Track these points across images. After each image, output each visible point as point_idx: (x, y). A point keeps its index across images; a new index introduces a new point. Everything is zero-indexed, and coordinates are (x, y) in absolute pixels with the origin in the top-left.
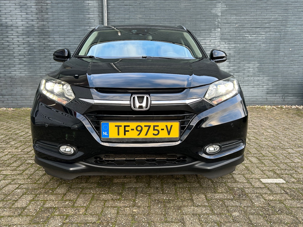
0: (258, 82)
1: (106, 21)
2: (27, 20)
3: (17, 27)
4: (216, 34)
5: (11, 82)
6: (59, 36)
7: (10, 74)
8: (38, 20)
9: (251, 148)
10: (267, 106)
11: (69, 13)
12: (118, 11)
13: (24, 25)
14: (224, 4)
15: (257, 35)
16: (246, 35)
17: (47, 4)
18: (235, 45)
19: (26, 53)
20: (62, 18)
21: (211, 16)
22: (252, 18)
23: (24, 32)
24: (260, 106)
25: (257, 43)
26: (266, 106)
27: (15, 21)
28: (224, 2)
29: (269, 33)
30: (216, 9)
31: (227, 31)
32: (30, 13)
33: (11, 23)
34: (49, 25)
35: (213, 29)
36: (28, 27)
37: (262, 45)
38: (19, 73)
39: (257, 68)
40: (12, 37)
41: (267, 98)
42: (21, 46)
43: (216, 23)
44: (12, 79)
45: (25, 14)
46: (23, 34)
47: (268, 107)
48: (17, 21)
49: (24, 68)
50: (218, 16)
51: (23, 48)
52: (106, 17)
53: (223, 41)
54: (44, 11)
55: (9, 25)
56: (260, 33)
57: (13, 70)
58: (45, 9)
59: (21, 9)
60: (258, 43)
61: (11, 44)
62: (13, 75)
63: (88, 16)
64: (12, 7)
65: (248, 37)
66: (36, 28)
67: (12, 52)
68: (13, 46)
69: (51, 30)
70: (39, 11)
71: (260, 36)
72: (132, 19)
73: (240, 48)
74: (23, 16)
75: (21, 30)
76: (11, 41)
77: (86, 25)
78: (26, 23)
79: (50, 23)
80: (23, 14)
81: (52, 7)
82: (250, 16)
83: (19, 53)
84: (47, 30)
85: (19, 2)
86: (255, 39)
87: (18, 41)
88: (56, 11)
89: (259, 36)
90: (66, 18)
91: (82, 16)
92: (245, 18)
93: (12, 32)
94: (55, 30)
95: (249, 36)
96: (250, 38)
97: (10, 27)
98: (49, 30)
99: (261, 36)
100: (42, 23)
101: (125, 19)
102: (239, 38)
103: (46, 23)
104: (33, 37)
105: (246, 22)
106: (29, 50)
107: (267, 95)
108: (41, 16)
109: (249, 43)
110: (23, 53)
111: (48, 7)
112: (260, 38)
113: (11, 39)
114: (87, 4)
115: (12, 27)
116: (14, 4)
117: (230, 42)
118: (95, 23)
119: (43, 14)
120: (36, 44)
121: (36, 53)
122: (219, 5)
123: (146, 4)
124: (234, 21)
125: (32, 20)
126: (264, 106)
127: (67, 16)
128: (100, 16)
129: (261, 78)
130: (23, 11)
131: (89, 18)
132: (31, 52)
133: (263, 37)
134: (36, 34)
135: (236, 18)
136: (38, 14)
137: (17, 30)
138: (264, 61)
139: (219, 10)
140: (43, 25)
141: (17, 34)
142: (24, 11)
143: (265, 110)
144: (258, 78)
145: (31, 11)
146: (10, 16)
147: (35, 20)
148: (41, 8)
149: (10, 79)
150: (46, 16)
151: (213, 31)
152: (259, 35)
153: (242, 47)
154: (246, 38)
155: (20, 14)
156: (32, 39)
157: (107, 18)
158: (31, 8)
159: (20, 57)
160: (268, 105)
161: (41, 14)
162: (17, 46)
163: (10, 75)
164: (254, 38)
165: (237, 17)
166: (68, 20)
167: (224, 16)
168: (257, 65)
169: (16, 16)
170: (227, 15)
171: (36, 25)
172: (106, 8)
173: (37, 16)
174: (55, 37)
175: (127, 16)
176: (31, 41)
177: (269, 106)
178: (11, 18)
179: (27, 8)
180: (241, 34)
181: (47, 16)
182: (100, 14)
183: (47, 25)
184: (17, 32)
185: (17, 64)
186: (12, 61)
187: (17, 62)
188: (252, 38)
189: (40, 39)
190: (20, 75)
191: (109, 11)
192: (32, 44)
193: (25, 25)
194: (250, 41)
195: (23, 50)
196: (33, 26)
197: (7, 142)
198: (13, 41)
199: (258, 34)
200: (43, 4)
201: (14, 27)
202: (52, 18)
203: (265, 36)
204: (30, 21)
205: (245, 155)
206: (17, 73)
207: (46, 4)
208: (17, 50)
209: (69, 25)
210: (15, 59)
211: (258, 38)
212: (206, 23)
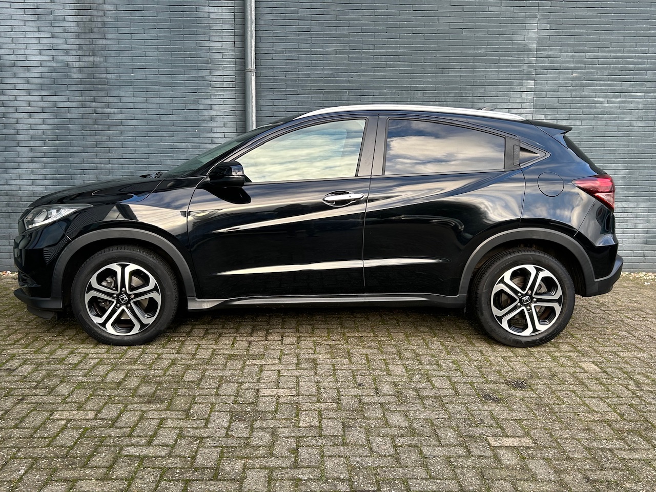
0: (625, 215)
1: (253, 57)
2: (53, 52)
3: (28, 69)
4: (524, 94)
5: (8, 205)
6: (132, 93)
7: (6, 186)
8: (80, 52)
9: (650, 411)
10: (644, 273)
11: (160, 37)
12: (282, 34)
13: (44, 64)
14: (545, 21)
15: (624, 99)
16: (596, 99)
17: (104, 13)
18: (571, 123)
19: (49, 132)
20: (141, 48)
21: (513, 49)
22: (614, 56)
23: (46, 81)
24: (627, 273)
25: (624, 118)
26: (642, 274)
27: (22, 52)
28: (545, 17)
29: (652, 94)
30: (525, 32)
31: (551, 89)
32: (61, 35)
33: (13, 57)
34: (108, 65)
35: (516, 82)
36: (54, 69)
37: (634, 123)
38: (30, 182)
39: (624, 179)
40: (15, 92)
41: (644, 255)
42: (36, 115)
43: (525, 66)
44: (10, 199)
45: (49, 35)
46: (41, 87)
47: (648, 278)
48: (27, 52)
49: (43, 171)
50: (530, 50)
51: (40, 121)
52: (253, 48)
53: (541, 111)
54: (96, 30)
55: (8, 63)
56: (632, 95)
57: (14, 176)
58: (100, 25)
59: (38, 23)
60: (626, 118)
61: (11, 110)
62: (14, 188)
63: (207, 44)
64: (14, 17)
65: (601, 103)
66: (75, 70)
67: (12, 131)
68: (17, 115)
69: (113, 76)
70: (85, 30)
71: (631, 103)
72: (316, 53)
73: (581, 129)
74: (44, 41)
75: (37, 75)
76: (11, 104)
77: (200, 66)
78: (50, 58)
79: (111, 59)
80: (42, 35)
81: (117, 18)
82: (608, 51)
83: (32, 132)
84: (104, 76)
85: (34, 5)
86: (619, 108)
87: (29, 104)
88: (127, 30)
89: (629, 102)
90: (151, 48)
91: (191, 44)
92: (594, 56)
93: (14, 81)
94: (124, 77)
95: (604, 101)
96: (607, 105)
97: (9, 69)
98: (109, 76)
99: (634, 101)
100: (91, 59)
101: (299, 53)
102: (580, 106)
103: (102, 59)
104: (68, 93)
105: (598, 65)
106: (57, 127)
107: (645, 247)
108: (90, 42)
109: (603, 118)
110: (40, 132)
111: (106, 19)
112: (631, 107)
113: (12, 98)
114: (206, 15)
115: (15, 69)
116: (22, 12)
117: (557, 115)
118: (225, 61)
119: (93, 36)
120: (73, 110)
121: (73, 133)
122: (534, 24)
123: (353, 18)
124: (568, 62)
125: (67, 52)
126: (638, 273)
127: (153, 43)
128: (238, 44)
129: (632, 205)
130: (42, 29)
131: (209, 50)
132: (61, 131)
133: (638, 103)
134: (74, 87)
135: (572, 57)
136: (83, 36)
137: (28, 75)
138: (638, 162)
139: (533, 34)
140: (94, 65)
141: (26, 87)
142: (46, 29)
143: (644, 287)
144: (624, 204)
145: (65, 29)
146: (9, 40)
147: (74, 52)
148: (90, 21)
149: (7, 197)
150: (101, 42)
151: (517, 87)
152: (628, 99)
153: (586, 128)
154: (596, 105)
155: (37, 35)
156: (64, 99)
157: (256, 50)
158: (64, 20)
159: (32, 143)
160: (648, 272)
161: (88, 36)
162: (26, 115)
163: (7, 188)
164: (617, 107)
165: (576, 54)
166: (158, 54)
167: (544, 50)
168: (622, 172)
169: (26, 41)
170: (551, 49)
171: (77, 64)
172: (254, 25)
173: (77, 41)
174: (122, 94)
175: (304, 47)
176: (61, 105)
177: (650, 274)
178: (13, 46)
179: (55, 20)
180: (585, 95)
181: (105, 42)
182: (238, 39)
183: (102, 65)
184: (28, 81)
185: (24, 160)
186: (13, 154)
187: (24, 155)
188: (611, 105)
189: (85, 99)
190: (31, 188)
191: (260, 33)
192: (63, 110)
193: (49, 64)
194: (607, 113)
195: (41, 124)
196: (68, 66)
197: (49, 386)
198: (17, 104)
199: (626, 96)
200: (95, 13)
201: (21, 69)
202: (115, 48)
203: (644, 103)
204: (61, 53)
205: (644, 433)
206: (25, 182)
207: (101, 13)
208: (25, 127)
209: (159, 66)
210: (19, 149)
211: (626, 107)
212: (499, 67)
